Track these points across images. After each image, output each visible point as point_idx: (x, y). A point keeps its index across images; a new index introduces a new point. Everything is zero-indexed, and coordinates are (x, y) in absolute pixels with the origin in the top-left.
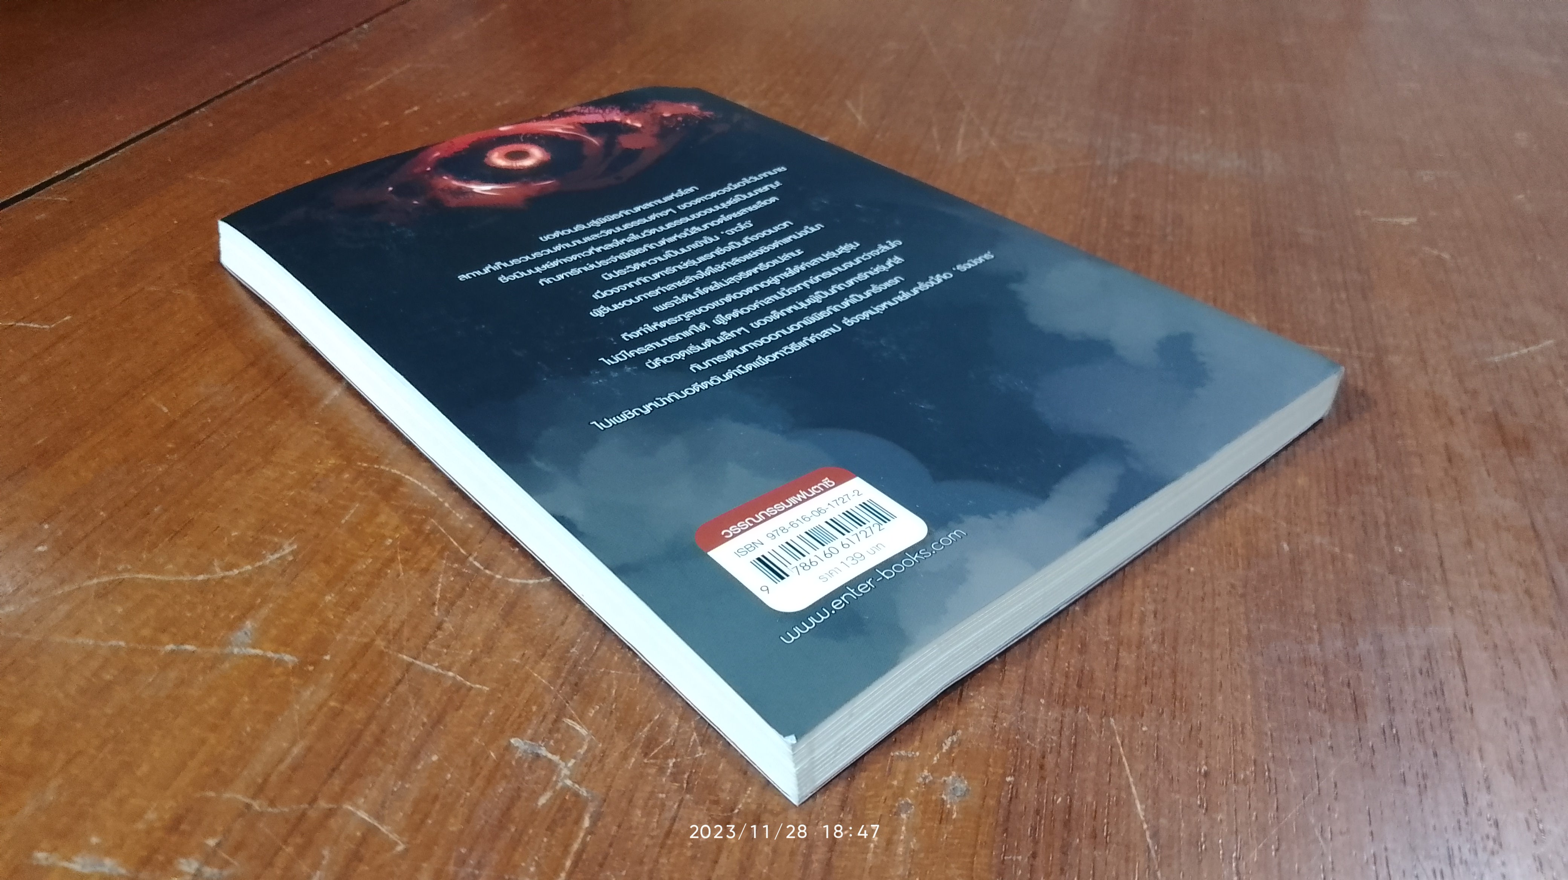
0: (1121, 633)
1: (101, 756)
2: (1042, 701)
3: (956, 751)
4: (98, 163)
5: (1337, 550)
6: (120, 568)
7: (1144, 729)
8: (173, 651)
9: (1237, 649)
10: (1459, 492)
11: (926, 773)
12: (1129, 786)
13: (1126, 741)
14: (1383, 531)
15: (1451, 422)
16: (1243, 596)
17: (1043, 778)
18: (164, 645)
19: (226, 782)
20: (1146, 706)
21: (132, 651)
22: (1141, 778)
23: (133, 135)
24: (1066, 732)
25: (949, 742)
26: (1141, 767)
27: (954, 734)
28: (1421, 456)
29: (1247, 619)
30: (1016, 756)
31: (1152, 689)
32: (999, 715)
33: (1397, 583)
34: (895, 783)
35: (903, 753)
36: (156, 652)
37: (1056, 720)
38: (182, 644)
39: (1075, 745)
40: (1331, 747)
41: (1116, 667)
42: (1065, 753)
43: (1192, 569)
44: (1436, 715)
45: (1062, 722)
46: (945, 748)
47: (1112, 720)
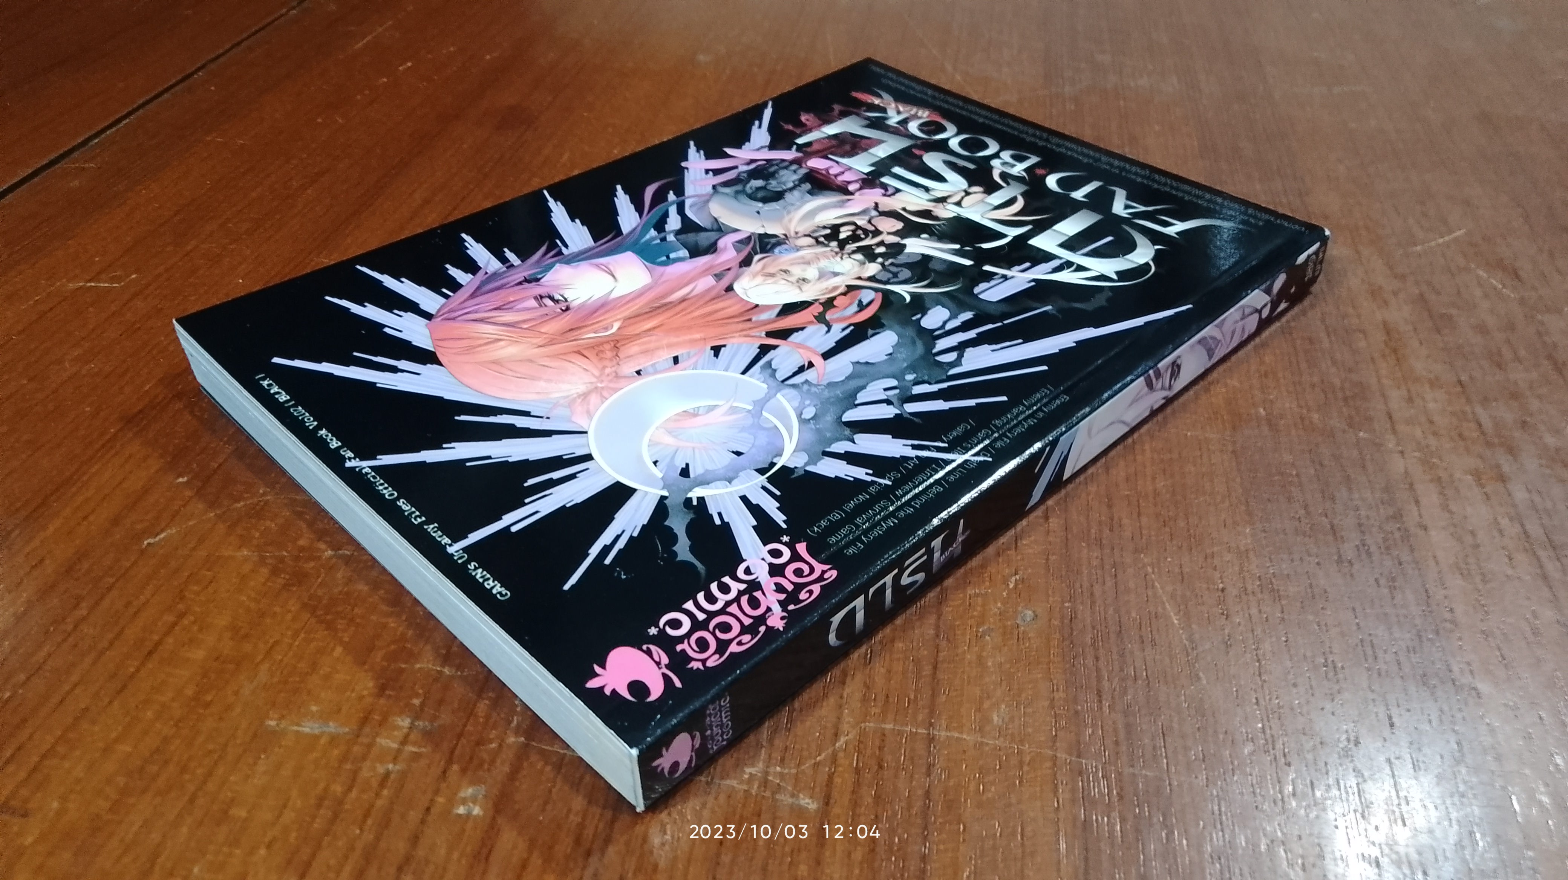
0: (1139, 488)
1: (297, 643)
2: (1084, 544)
3: (1020, 586)
4: (113, 130)
5: (1305, 411)
6: (261, 491)
7: (1169, 559)
8: (331, 557)
9: (1233, 494)
10: (1398, 360)
11: (999, 605)
12: (1164, 603)
13: (1156, 570)
14: (1340, 395)
15: (1386, 303)
16: (1233, 452)
17: (1093, 603)
18: (324, 552)
19: (412, 656)
20: (1168, 543)
21: (297, 558)
22: (1173, 596)
23: (141, 101)
24: (1107, 567)
25: (1014, 578)
26: (1169, 588)
27: (1016, 574)
28: (1363, 332)
29: (1239, 470)
30: (1069, 586)
31: (1171, 528)
32: (1050, 557)
33: (1356, 435)
34: (975, 613)
35: (977, 591)
36: (319, 558)
37: (1097, 558)
38: (339, 549)
39: (1116, 575)
40: (1318, 564)
41: (1139, 514)
42: (1110, 583)
43: (1189, 434)
44: (1397, 535)
45: (1102, 559)
46: (1011, 586)
47: (1142, 555)
